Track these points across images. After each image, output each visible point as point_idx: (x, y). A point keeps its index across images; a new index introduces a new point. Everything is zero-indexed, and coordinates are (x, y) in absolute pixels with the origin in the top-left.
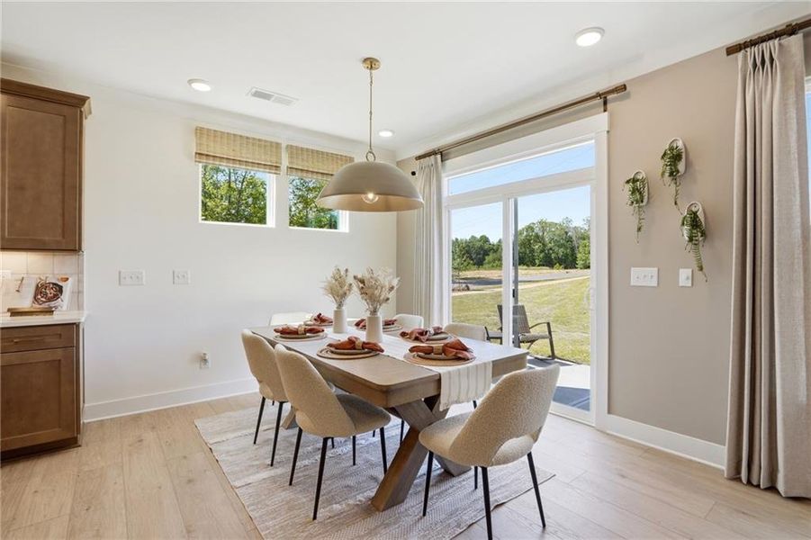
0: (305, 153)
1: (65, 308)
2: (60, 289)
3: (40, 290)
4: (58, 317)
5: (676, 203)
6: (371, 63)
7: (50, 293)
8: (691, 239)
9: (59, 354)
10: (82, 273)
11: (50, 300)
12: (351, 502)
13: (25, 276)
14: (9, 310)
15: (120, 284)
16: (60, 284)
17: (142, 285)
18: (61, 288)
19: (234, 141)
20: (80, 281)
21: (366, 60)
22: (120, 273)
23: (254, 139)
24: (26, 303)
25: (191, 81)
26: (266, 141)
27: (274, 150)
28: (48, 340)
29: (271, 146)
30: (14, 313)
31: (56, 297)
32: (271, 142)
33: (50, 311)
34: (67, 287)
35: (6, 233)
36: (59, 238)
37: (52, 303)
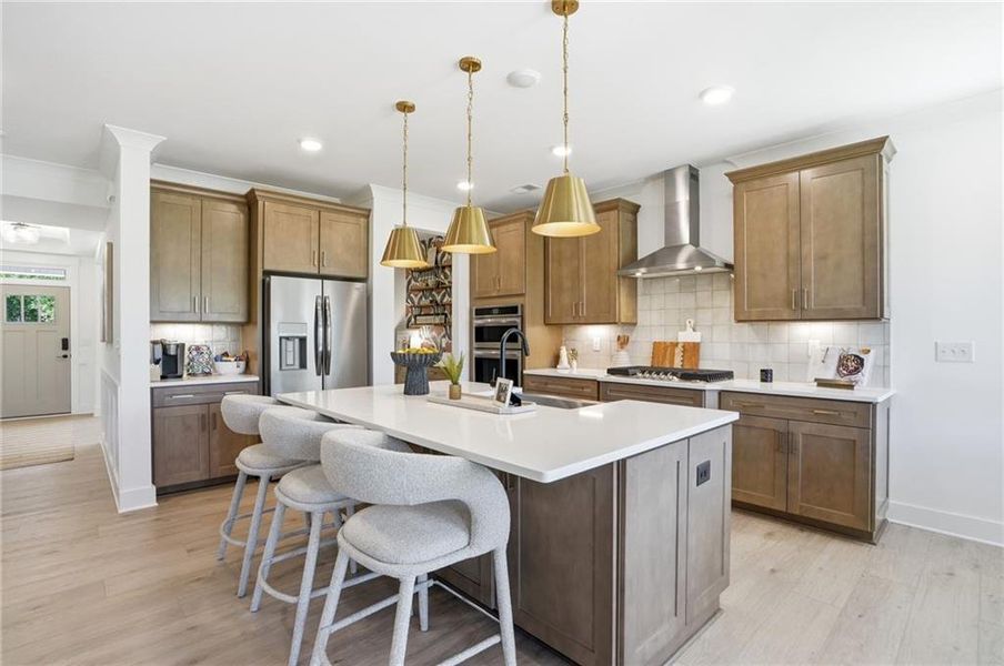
1: (865, 384)
2: (861, 362)
3: (843, 361)
4: (858, 394)
7: (851, 364)
9: (853, 434)
10: (889, 344)
11: (851, 373)
13: (830, 346)
14: (816, 380)
15: (936, 360)
16: (862, 356)
17: (969, 362)
18: (862, 360)
20: (886, 354)
22: (936, 344)
24: (830, 374)
28: (844, 416)
30: (822, 383)
31: (857, 370)
33: (850, 387)
34: (869, 360)
35: (811, 304)
36: (859, 306)
37: (853, 378)
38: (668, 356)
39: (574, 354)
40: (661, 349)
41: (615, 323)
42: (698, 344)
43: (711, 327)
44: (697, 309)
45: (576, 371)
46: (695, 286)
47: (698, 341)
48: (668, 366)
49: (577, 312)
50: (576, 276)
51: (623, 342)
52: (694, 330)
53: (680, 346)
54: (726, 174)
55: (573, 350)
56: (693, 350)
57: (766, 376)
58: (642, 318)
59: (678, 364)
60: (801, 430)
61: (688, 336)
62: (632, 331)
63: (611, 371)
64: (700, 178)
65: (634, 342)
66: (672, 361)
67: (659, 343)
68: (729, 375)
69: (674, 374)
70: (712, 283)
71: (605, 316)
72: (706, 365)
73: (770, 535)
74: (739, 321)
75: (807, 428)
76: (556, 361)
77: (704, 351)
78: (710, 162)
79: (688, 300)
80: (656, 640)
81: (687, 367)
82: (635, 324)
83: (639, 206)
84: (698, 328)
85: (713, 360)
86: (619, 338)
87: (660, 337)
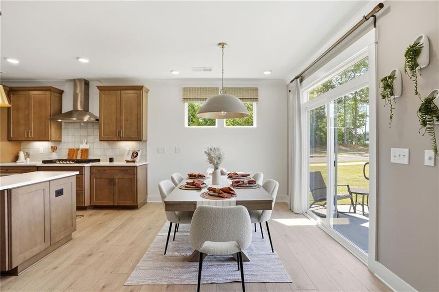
0: (231, 90)
1: (138, 161)
2: (137, 154)
3: (133, 154)
5: (417, 93)
6: (222, 45)
7: (135, 155)
8: (424, 123)
9: (131, 176)
11: (134, 157)
12: (183, 254)
13: (131, 149)
14: (126, 160)
15: (158, 152)
17: (165, 153)
19: (198, 90)
20: (146, 151)
21: (220, 44)
22: (158, 148)
23: (206, 88)
24: (129, 159)
25: (171, 71)
26: (212, 88)
27: (216, 91)
29: (214, 90)
30: (128, 161)
31: (136, 157)
32: (214, 88)
33: (134, 162)
34: (139, 153)
35: (123, 135)
36: (136, 136)
37: (135, 159)
38: (75, 154)
39: (28, 155)
40: (72, 152)
41: (48, 141)
42: (88, 149)
43: (93, 143)
44: (87, 135)
45: (29, 162)
46: (87, 127)
47: (88, 148)
48: (74, 158)
49: (28, 135)
50: (28, 118)
51: (54, 149)
52: (86, 144)
53: (80, 150)
54: (97, 86)
55: (27, 153)
56: (85, 151)
57: (111, 160)
58: (64, 139)
59: (79, 157)
60: (117, 177)
61: (83, 146)
62: (59, 144)
63: (44, 162)
64: (90, 85)
65: (60, 149)
66: (77, 157)
67: (72, 149)
68: (98, 160)
69: (73, 161)
70: (93, 125)
71: (44, 138)
72: (91, 157)
73: (106, 214)
74: (101, 141)
75: (119, 176)
76: (17, 158)
77: (90, 152)
78: (93, 80)
79: (83, 132)
80: (32, 252)
81: (83, 158)
82: (61, 141)
83: (63, 91)
84: (88, 143)
85: (94, 155)
86: (52, 147)
87: (72, 147)
